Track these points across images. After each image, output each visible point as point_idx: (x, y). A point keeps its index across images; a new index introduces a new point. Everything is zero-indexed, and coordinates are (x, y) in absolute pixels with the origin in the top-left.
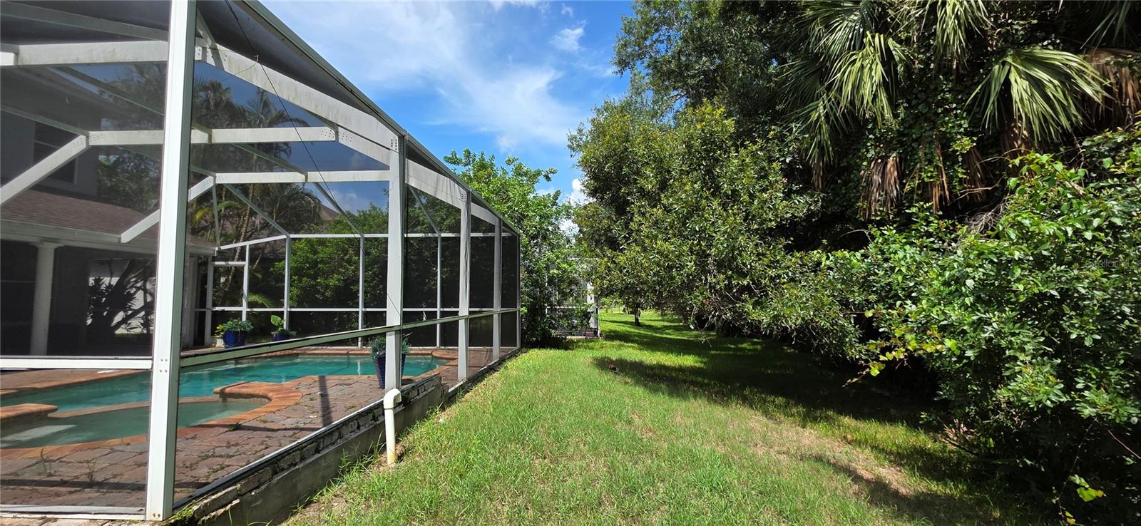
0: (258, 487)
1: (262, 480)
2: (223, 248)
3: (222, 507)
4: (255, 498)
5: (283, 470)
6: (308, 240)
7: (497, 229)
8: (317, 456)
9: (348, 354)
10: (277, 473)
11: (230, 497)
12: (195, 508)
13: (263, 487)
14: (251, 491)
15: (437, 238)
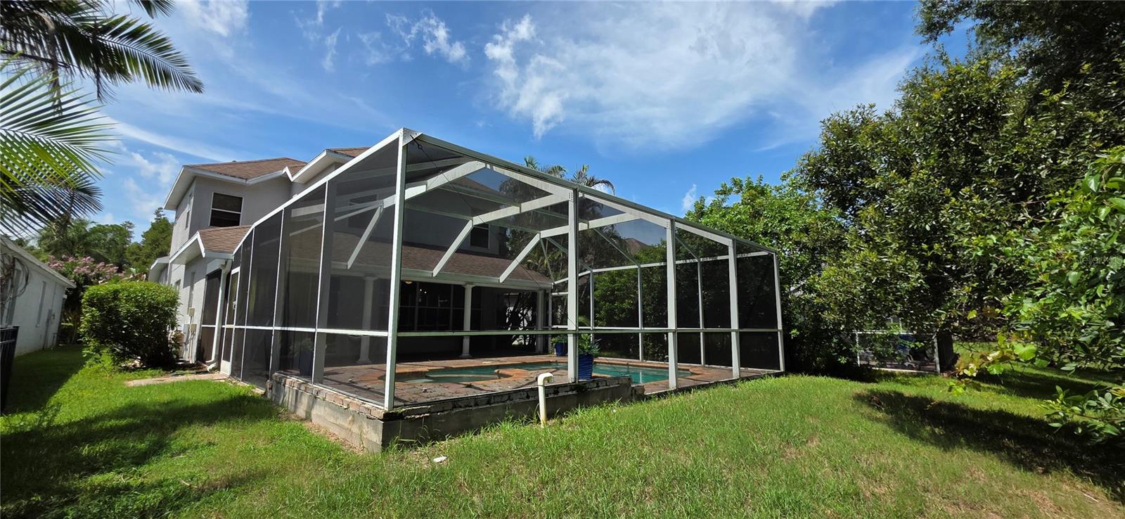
0: (442, 412)
1: (446, 408)
2: (556, 283)
3: (419, 415)
4: (441, 417)
5: (461, 407)
6: (609, 273)
7: (731, 251)
8: (488, 406)
9: (627, 365)
10: (456, 407)
11: (424, 411)
12: (404, 410)
13: (446, 413)
14: (438, 412)
15: (697, 263)
